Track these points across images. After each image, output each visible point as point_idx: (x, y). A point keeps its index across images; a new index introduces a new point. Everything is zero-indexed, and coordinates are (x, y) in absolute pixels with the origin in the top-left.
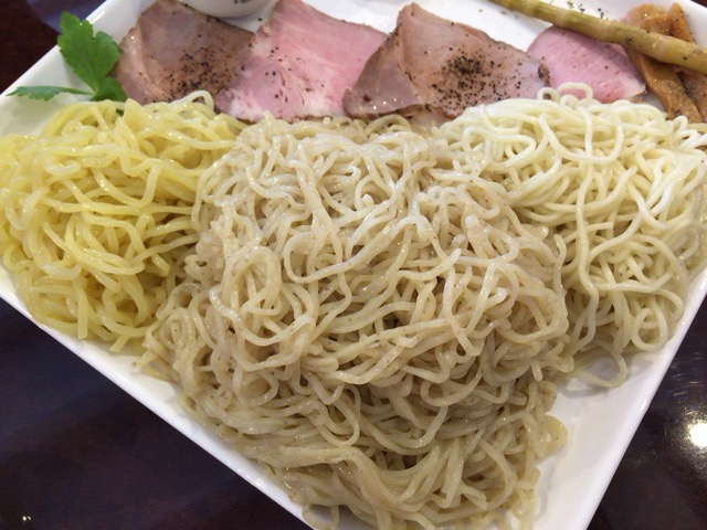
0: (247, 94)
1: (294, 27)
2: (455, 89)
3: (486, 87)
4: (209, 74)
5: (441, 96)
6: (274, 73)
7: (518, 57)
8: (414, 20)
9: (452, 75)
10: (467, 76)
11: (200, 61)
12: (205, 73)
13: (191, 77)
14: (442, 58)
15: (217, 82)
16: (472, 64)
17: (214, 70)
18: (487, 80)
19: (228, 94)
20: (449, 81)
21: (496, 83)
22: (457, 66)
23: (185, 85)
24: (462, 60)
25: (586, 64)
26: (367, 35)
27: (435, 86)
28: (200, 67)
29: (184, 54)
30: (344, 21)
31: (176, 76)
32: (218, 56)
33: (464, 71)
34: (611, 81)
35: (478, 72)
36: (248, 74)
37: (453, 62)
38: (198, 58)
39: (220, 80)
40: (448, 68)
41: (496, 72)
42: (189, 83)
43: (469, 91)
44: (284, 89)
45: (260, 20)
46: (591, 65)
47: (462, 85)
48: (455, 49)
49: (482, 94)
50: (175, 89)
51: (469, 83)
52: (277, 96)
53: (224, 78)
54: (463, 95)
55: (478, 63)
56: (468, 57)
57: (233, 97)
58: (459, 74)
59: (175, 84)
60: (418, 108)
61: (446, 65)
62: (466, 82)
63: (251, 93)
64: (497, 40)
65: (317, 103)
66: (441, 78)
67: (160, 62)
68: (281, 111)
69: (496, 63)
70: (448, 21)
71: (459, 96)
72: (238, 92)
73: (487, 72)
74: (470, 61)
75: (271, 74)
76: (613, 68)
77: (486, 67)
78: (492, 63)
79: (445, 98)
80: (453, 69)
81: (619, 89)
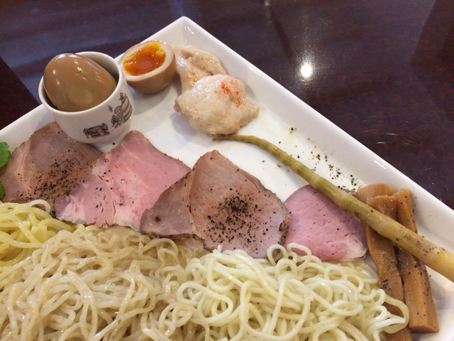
0: (80, 200)
1: (130, 153)
2: (224, 222)
3: (245, 226)
4: (64, 180)
5: (211, 226)
6: (101, 190)
7: (276, 205)
8: (211, 163)
9: (225, 211)
10: (235, 213)
11: (62, 170)
12: (62, 179)
13: (52, 180)
14: (223, 195)
15: (66, 186)
16: (242, 204)
17: (68, 178)
18: (247, 220)
19: (67, 198)
20: (222, 215)
21: (253, 224)
22: (230, 204)
23: (46, 185)
24: (236, 199)
25: (324, 222)
26: (177, 168)
27: (209, 217)
28: (61, 173)
29: (54, 162)
30: (166, 155)
31: (43, 178)
32: (76, 167)
33: (234, 209)
34: (337, 242)
35: (244, 212)
36: (86, 186)
37: (229, 200)
38: (62, 167)
39: (69, 185)
40: (224, 204)
41: (256, 215)
42: (49, 184)
43: (233, 226)
44: (103, 202)
45: (114, 144)
46: (327, 225)
47: (229, 220)
48: (234, 189)
49: (240, 231)
50: (39, 187)
51: (234, 219)
52: (97, 206)
53: (72, 185)
54: (227, 228)
55: (246, 204)
56: (241, 198)
57: (70, 202)
58: (230, 211)
59: (41, 183)
60: (187, 236)
61: (223, 201)
62: (233, 218)
63: (82, 201)
64: (266, 187)
65: (125, 215)
66: (216, 212)
67: (38, 166)
68: (96, 218)
69: (259, 208)
70: (236, 166)
71: (224, 229)
72: (74, 198)
73: (250, 213)
74: (242, 201)
75: (99, 189)
76: (344, 231)
77: (251, 208)
78: (256, 206)
79: (213, 228)
80: (227, 206)
81: (343, 251)
